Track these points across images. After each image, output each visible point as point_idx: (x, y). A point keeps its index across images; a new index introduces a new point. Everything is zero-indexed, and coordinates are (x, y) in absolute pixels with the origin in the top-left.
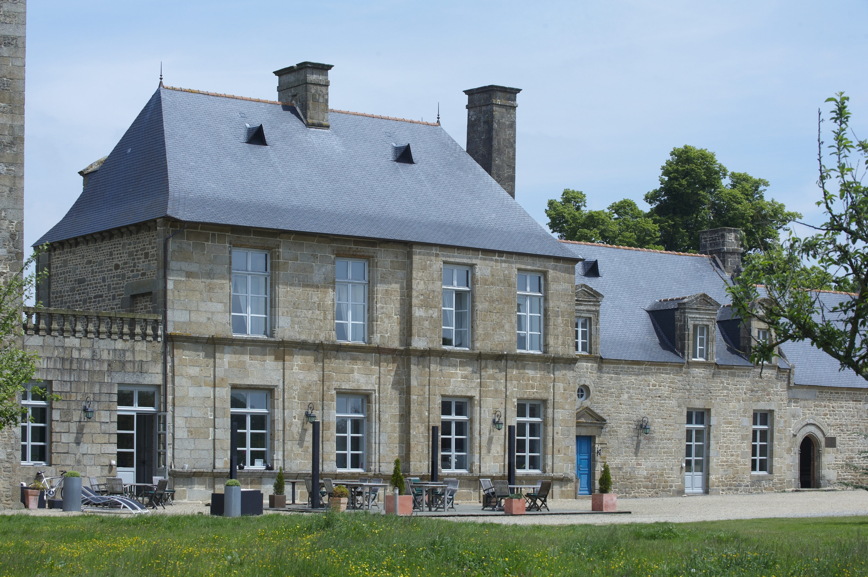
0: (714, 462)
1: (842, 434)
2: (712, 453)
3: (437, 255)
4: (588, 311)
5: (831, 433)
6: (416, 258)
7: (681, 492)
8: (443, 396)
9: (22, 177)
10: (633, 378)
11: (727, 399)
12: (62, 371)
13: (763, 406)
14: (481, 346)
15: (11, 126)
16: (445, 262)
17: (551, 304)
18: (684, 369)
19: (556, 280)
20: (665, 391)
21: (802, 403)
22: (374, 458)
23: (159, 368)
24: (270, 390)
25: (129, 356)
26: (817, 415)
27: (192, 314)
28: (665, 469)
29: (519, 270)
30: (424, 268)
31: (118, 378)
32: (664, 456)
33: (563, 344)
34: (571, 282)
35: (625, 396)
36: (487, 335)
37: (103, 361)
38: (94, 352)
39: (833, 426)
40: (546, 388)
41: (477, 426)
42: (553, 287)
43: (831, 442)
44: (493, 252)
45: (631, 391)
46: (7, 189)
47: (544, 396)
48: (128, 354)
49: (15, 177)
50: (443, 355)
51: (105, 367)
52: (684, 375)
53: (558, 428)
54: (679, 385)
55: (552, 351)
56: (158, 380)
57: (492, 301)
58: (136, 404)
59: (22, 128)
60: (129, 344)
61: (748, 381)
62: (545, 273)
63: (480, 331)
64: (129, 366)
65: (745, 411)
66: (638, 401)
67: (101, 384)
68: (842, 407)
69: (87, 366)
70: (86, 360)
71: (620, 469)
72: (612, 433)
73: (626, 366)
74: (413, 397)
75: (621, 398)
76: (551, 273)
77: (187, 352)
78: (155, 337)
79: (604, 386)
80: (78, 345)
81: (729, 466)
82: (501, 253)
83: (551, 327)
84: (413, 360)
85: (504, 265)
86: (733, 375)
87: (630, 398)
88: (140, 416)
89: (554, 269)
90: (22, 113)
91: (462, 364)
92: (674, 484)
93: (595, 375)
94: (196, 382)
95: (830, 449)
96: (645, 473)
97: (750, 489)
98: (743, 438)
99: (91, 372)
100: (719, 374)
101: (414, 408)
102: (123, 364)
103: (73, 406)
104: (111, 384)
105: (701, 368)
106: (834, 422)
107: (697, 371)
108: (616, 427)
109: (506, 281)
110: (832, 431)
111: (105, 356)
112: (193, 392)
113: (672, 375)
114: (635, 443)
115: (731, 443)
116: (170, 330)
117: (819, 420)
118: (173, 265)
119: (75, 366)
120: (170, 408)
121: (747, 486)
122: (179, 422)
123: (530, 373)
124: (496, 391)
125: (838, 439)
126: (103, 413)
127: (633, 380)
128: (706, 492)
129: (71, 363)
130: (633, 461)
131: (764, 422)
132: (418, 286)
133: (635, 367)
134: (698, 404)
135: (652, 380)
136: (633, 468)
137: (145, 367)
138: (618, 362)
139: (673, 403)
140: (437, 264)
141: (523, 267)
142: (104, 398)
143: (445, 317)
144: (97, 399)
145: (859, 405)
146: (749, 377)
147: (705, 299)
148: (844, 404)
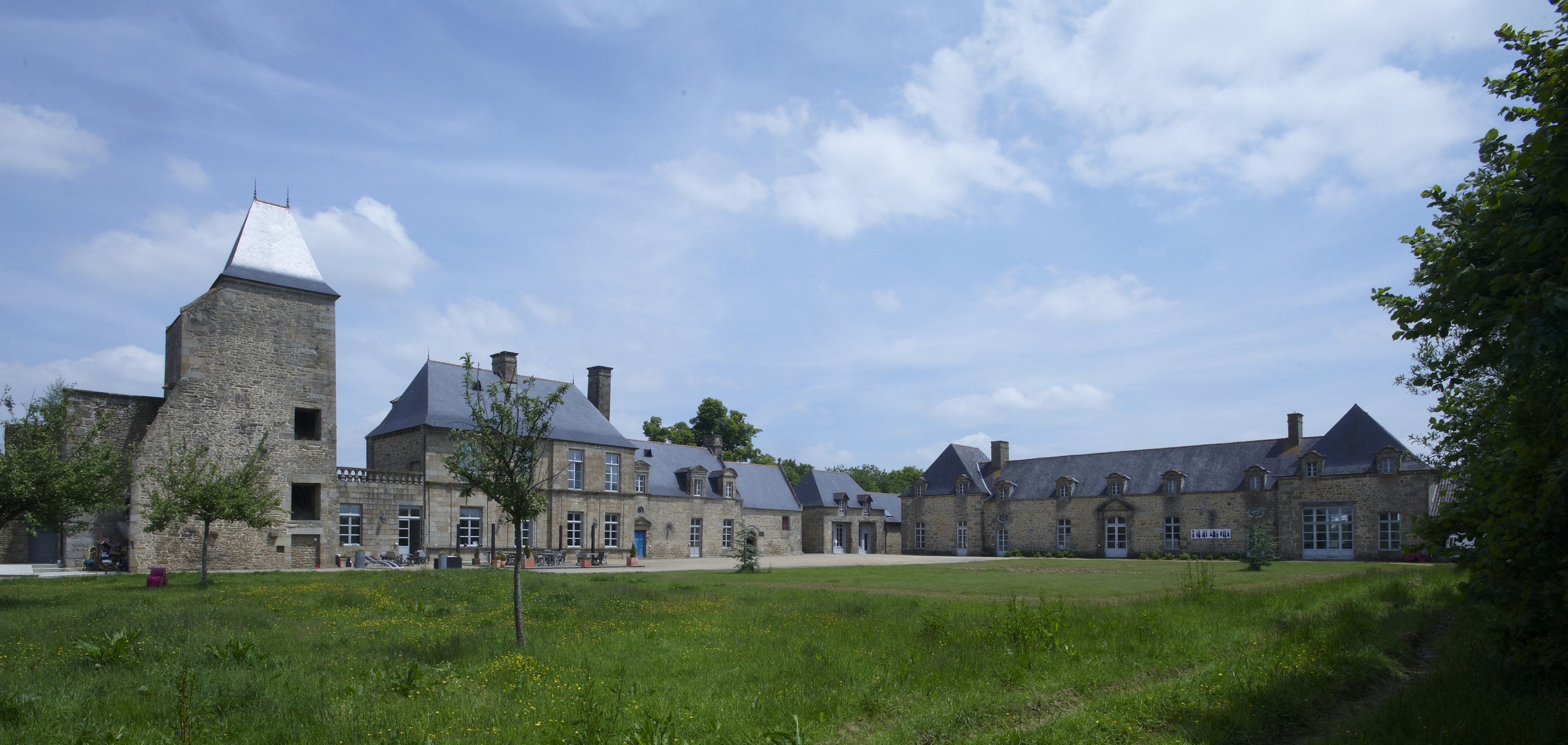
0: (704, 542)
1: (767, 531)
2: (703, 539)
3: (566, 445)
4: (643, 473)
5: (762, 530)
6: (555, 447)
7: (688, 556)
8: (568, 512)
9: (335, 402)
11: (711, 513)
12: (368, 499)
13: (728, 517)
14: (587, 488)
15: (328, 376)
16: (570, 449)
17: (623, 469)
18: (690, 499)
19: (625, 458)
20: (681, 510)
21: (748, 516)
22: (534, 541)
23: (421, 498)
24: (480, 509)
25: (405, 492)
26: (755, 521)
27: (439, 472)
28: (680, 546)
29: (607, 453)
30: (559, 452)
31: (399, 502)
32: (680, 539)
33: (628, 488)
34: (633, 459)
35: (661, 512)
36: (590, 484)
37: (391, 494)
38: (386, 490)
39: (762, 526)
40: (620, 508)
41: (585, 526)
42: (624, 461)
43: (762, 534)
44: (594, 444)
45: (664, 509)
46: (326, 408)
47: (619, 512)
48: (404, 491)
49: (331, 402)
50: (568, 493)
51: (392, 497)
52: (690, 502)
53: (626, 527)
54: (688, 507)
55: (623, 491)
56: (421, 504)
57: (593, 467)
58: (409, 515)
59: (334, 377)
60: (405, 486)
61: (721, 506)
62: (620, 455)
63: (587, 481)
64: (405, 497)
65: (720, 519)
66: (667, 514)
67: (390, 505)
68: (767, 518)
69: (382, 497)
70: (381, 494)
71: (659, 545)
72: (654, 529)
73: (663, 498)
74: (554, 512)
75: (659, 513)
76: (623, 454)
77: (436, 490)
78: (420, 482)
79: (650, 507)
80: (377, 487)
81: (712, 544)
82: (598, 445)
83: (623, 480)
84: (553, 494)
85: (599, 450)
86: (714, 503)
87: (663, 513)
88: (412, 521)
89: (625, 452)
90: (334, 369)
91: (578, 497)
92: (685, 552)
93: (647, 502)
94: (441, 504)
95: (761, 537)
96: (671, 547)
97: (722, 555)
98: (719, 532)
99: (385, 500)
100: (707, 502)
101: (554, 517)
102: (402, 496)
103: (375, 516)
104: (395, 506)
105: (699, 499)
106: (763, 524)
107: (696, 501)
108: (657, 526)
109: (600, 458)
111: (392, 492)
112: (439, 509)
113: (684, 502)
114: (666, 534)
115: (713, 534)
116: (427, 479)
117: (756, 524)
118: (429, 448)
119: (375, 497)
120: (427, 517)
121: (720, 554)
122: (432, 524)
123: (612, 501)
124: (595, 509)
125: (765, 533)
126: (391, 519)
127: (666, 504)
128: (701, 556)
129: (373, 495)
130: (665, 542)
131: (729, 524)
132: (556, 459)
133: (667, 498)
134: (697, 516)
135: (674, 505)
136: (665, 545)
137: (414, 497)
138: (658, 496)
139: (685, 515)
140: (566, 449)
141: (609, 451)
142: (391, 512)
143: (570, 475)
144: (388, 512)
146: (722, 503)
147: (701, 469)
148: (768, 516)
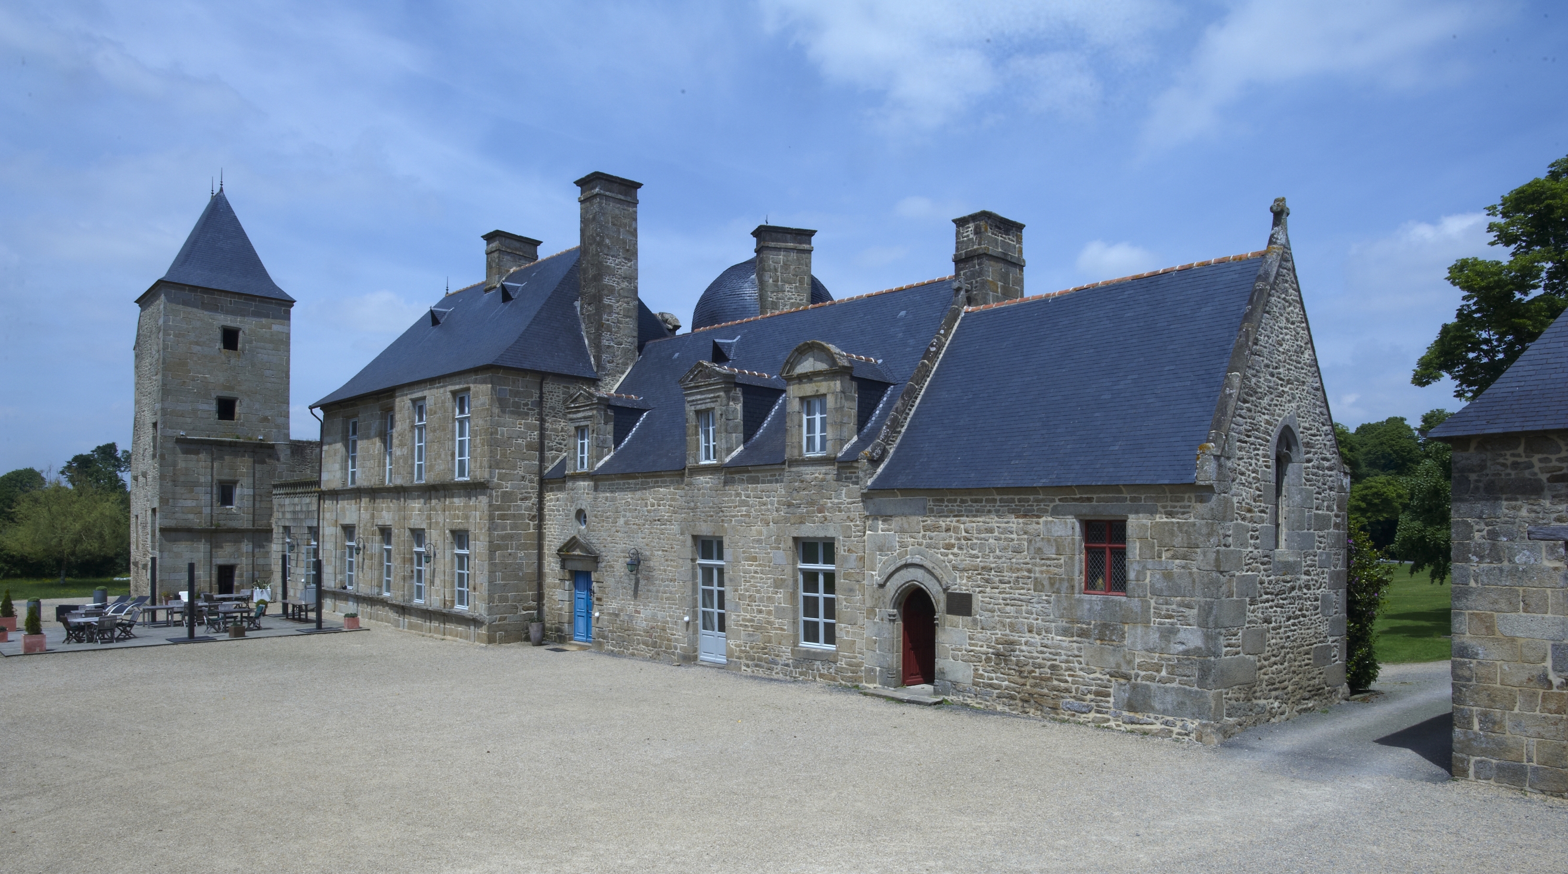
0: (731, 619)
1: (988, 590)
2: (728, 605)
4: (585, 418)
5: (961, 585)
7: (690, 658)
10: (628, 496)
11: (747, 520)
12: (293, 520)
13: (810, 530)
18: (686, 479)
20: (665, 512)
21: (896, 523)
23: (317, 515)
24: (355, 528)
26: (929, 546)
27: (331, 475)
28: (667, 622)
29: (452, 392)
32: (666, 604)
35: (621, 521)
36: (431, 466)
39: (964, 570)
40: (467, 518)
43: (960, 604)
44: (435, 379)
45: (628, 514)
47: (466, 526)
52: (687, 488)
54: (681, 502)
56: (317, 523)
57: (434, 431)
61: (780, 489)
63: (427, 463)
65: (778, 541)
66: (635, 527)
68: (991, 531)
70: (299, 511)
71: (617, 615)
72: (609, 570)
73: (621, 482)
75: (617, 524)
79: (600, 509)
81: (757, 628)
83: (472, 449)
85: (442, 390)
86: (755, 481)
87: (626, 523)
92: (678, 646)
93: (591, 495)
94: (329, 524)
95: (959, 619)
96: (644, 624)
97: (791, 672)
98: (777, 585)
100: (733, 482)
102: (309, 513)
103: (296, 542)
105: (707, 474)
106: (968, 561)
107: (704, 480)
108: (613, 561)
109: (443, 407)
110: (964, 581)
112: (327, 531)
113: (672, 490)
114: (633, 582)
115: (758, 592)
116: (322, 487)
117: (934, 557)
119: (297, 516)
120: (320, 543)
121: (787, 665)
122: (323, 553)
124: (436, 522)
125: (978, 600)
127: (629, 500)
130: (631, 606)
133: (630, 481)
134: (706, 529)
135: (649, 497)
136: (630, 616)
139: (675, 528)
142: (303, 537)
145: (1035, 526)
146: (782, 482)
148: (994, 521)
